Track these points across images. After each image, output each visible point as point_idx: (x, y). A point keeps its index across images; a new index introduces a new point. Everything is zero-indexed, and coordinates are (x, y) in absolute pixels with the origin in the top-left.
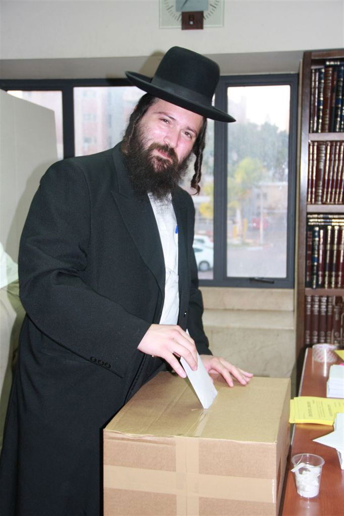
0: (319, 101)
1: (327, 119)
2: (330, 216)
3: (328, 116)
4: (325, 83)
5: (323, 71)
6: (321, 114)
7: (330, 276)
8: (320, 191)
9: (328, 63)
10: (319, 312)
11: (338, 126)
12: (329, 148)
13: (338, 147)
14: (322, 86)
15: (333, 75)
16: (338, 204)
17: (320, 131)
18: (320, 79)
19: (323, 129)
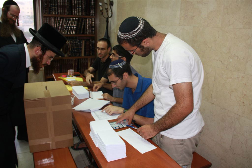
3: (48, 9)
6: (46, 9)
11: (51, 13)
12: (49, 18)
19: (47, 13)
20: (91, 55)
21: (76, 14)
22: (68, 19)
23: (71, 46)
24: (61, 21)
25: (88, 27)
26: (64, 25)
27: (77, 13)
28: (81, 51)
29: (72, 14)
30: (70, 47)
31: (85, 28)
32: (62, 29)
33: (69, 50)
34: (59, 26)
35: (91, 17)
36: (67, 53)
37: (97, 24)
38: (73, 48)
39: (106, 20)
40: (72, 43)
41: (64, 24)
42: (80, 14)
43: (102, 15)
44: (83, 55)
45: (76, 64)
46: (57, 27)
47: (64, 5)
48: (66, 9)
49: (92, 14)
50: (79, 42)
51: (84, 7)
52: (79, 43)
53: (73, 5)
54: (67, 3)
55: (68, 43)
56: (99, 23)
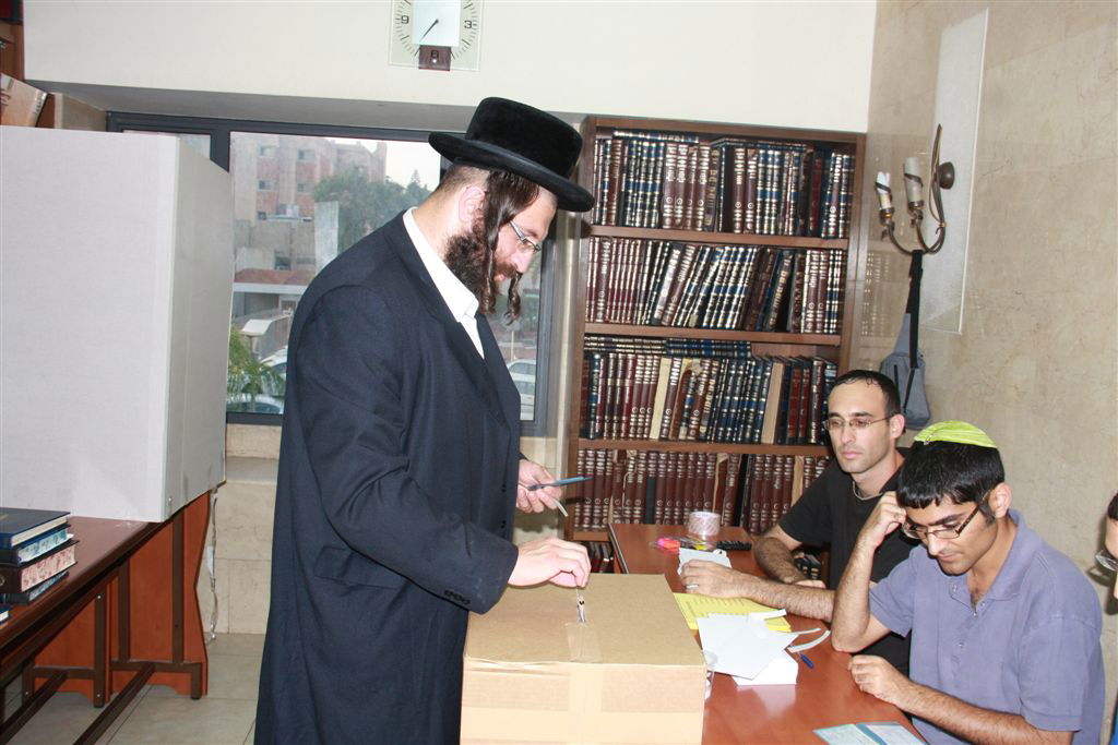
0: (603, 183)
1: (614, 208)
2: (614, 340)
3: (615, 203)
4: (611, 159)
5: (609, 142)
6: (606, 200)
7: (611, 421)
8: (602, 304)
9: (617, 134)
10: (595, 471)
11: (628, 218)
12: (614, 246)
13: (626, 246)
14: (608, 162)
15: (623, 150)
16: (625, 324)
17: (603, 223)
18: (605, 153)
19: (608, 220)
20: (813, 441)
21: (749, 226)
22: (708, 250)
23: (711, 388)
24: (673, 262)
25: (805, 294)
26: (685, 282)
27: (754, 223)
28: (763, 415)
29: (728, 227)
30: (706, 390)
31: (793, 298)
32: (675, 298)
33: (702, 408)
34: (659, 287)
35: (826, 244)
36: (688, 421)
37: (855, 280)
38: (723, 400)
39: (908, 261)
40: (719, 373)
41: (687, 277)
42: (769, 229)
43: (887, 238)
44: (768, 436)
45: (732, 482)
46: (651, 288)
47: (693, 181)
48: (702, 202)
49: (832, 230)
50: (756, 367)
51: (791, 190)
52: (755, 374)
53: (739, 181)
54: (709, 175)
55: (699, 370)
56: (867, 277)
